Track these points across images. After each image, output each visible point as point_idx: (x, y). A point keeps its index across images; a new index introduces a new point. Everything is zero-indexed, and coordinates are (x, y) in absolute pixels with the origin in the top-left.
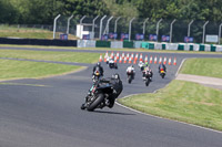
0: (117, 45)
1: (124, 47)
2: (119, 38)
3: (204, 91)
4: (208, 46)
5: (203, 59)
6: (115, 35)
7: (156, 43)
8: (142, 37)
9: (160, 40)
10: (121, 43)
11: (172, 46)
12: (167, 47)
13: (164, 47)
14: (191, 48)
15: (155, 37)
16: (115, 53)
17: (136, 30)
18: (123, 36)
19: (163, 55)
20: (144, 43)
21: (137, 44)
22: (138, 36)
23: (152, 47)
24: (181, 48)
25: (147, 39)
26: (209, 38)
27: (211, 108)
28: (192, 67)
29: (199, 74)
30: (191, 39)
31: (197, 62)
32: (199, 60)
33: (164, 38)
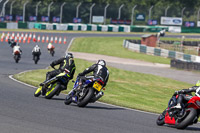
0: (12, 26)
1: (19, 27)
2: (14, 20)
4: (94, 27)
5: (90, 38)
6: (11, 18)
7: (47, 24)
8: (35, 18)
9: (51, 21)
10: (16, 24)
11: (62, 27)
12: (58, 28)
13: (55, 27)
14: (80, 28)
15: (47, 19)
16: (11, 33)
17: (30, 12)
18: (18, 18)
19: (54, 35)
20: (37, 24)
21: (31, 24)
22: (31, 18)
23: (44, 27)
24: (70, 28)
25: (39, 19)
26: (96, 19)
28: (80, 45)
29: (87, 52)
30: (79, 20)
31: (85, 41)
32: (86, 39)
33: (55, 19)
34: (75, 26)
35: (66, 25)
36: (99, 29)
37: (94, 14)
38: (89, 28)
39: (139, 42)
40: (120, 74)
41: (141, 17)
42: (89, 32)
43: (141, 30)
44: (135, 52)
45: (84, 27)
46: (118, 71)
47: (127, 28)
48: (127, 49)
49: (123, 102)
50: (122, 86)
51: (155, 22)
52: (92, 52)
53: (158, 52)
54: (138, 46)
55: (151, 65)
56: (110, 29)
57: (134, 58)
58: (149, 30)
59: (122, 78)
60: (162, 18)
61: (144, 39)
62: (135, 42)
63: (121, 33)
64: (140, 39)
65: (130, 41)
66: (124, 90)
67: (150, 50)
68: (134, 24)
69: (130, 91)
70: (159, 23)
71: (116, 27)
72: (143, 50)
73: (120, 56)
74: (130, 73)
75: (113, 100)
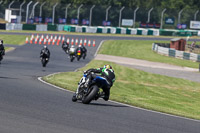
0: (42, 28)
1: (49, 29)
2: (43, 22)
3: (121, 70)
4: (123, 30)
5: (119, 41)
6: (40, 20)
7: (77, 27)
8: (64, 21)
9: (80, 24)
10: (46, 26)
11: (91, 29)
12: (87, 30)
13: (84, 30)
14: (109, 31)
15: (76, 21)
16: (40, 35)
17: (60, 14)
18: (47, 20)
19: (83, 38)
20: (67, 26)
21: (60, 27)
22: (61, 21)
23: (73, 30)
24: (99, 31)
25: (69, 22)
26: (125, 22)
27: (126, 85)
28: (109, 48)
29: (116, 55)
30: (109, 23)
31: (114, 44)
32: (115, 41)
33: (84, 22)
34: (105, 29)
35: (96, 28)
36: (128, 32)
37: (123, 17)
38: (118, 31)
39: (168, 46)
40: (149, 78)
41: (170, 21)
42: (118, 35)
43: (170, 34)
44: (164, 55)
45: (114, 30)
46: (146, 74)
47: (157, 32)
48: (156, 53)
49: (151, 106)
51: (184, 26)
52: (121, 55)
53: (187, 56)
54: (167, 49)
55: (179, 69)
56: (139, 33)
57: (163, 62)
58: (178, 34)
59: (151, 81)
60: (192, 22)
61: (173, 42)
62: (164, 46)
63: (150, 36)
64: (169, 42)
65: (159, 45)
66: (153, 94)
67: (179, 54)
68: (163, 28)
69: (159, 95)
70: (188, 27)
71: (145, 31)
72: (172, 54)
73: (150, 60)
74: (159, 76)
75: (142, 103)
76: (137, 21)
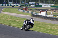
34: (4, 4)
35: (1, 4)
36: (11, 5)
38: (8, 5)
39: (22, 9)
40: (17, 18)
41: (23, 2)
43: (23, 6)
44: (21, 12)
45: (7, 5)
46: (16, 17)
47: (19, 5)
48: (19, 11)
49: (18, 26)
50: (18, 22)
51: (27, 4)
52: (9, 12)
53: (28, 12)
54: (22, 10)
55: (26, 16)
57: (21, 14)
58: (25, 6)
60: (29, 2)
61: (24, 8)
62: (21, 9)
64: (23, 8)
66: (18, 23)
67: (26, 11)
68: (21, 4)
69: (20, 23)
71: (16, 5)
72: (24, 11)
73: (17, 13)
74: (20, 18)
75: (15, 26)
76: (13, 2)
